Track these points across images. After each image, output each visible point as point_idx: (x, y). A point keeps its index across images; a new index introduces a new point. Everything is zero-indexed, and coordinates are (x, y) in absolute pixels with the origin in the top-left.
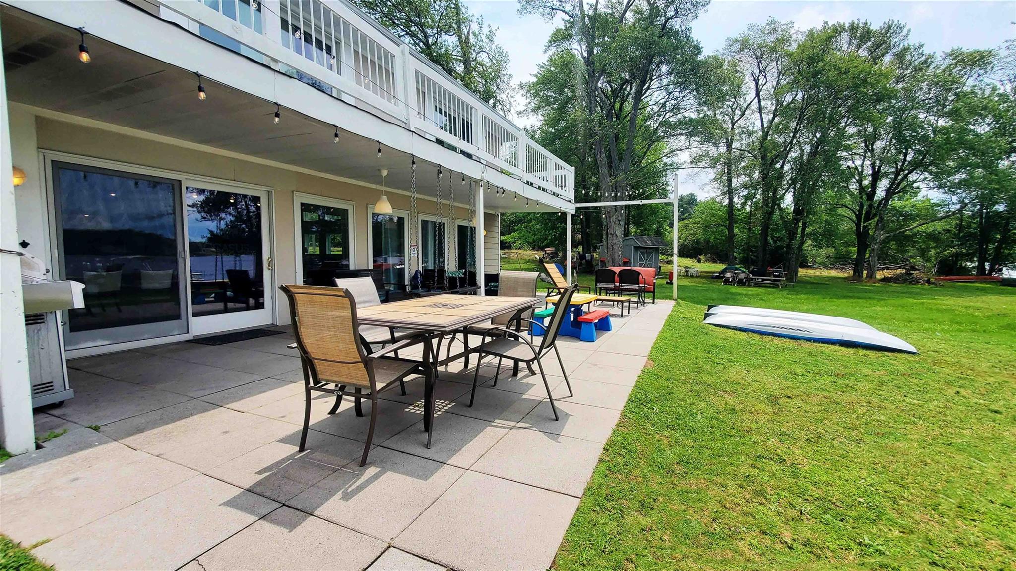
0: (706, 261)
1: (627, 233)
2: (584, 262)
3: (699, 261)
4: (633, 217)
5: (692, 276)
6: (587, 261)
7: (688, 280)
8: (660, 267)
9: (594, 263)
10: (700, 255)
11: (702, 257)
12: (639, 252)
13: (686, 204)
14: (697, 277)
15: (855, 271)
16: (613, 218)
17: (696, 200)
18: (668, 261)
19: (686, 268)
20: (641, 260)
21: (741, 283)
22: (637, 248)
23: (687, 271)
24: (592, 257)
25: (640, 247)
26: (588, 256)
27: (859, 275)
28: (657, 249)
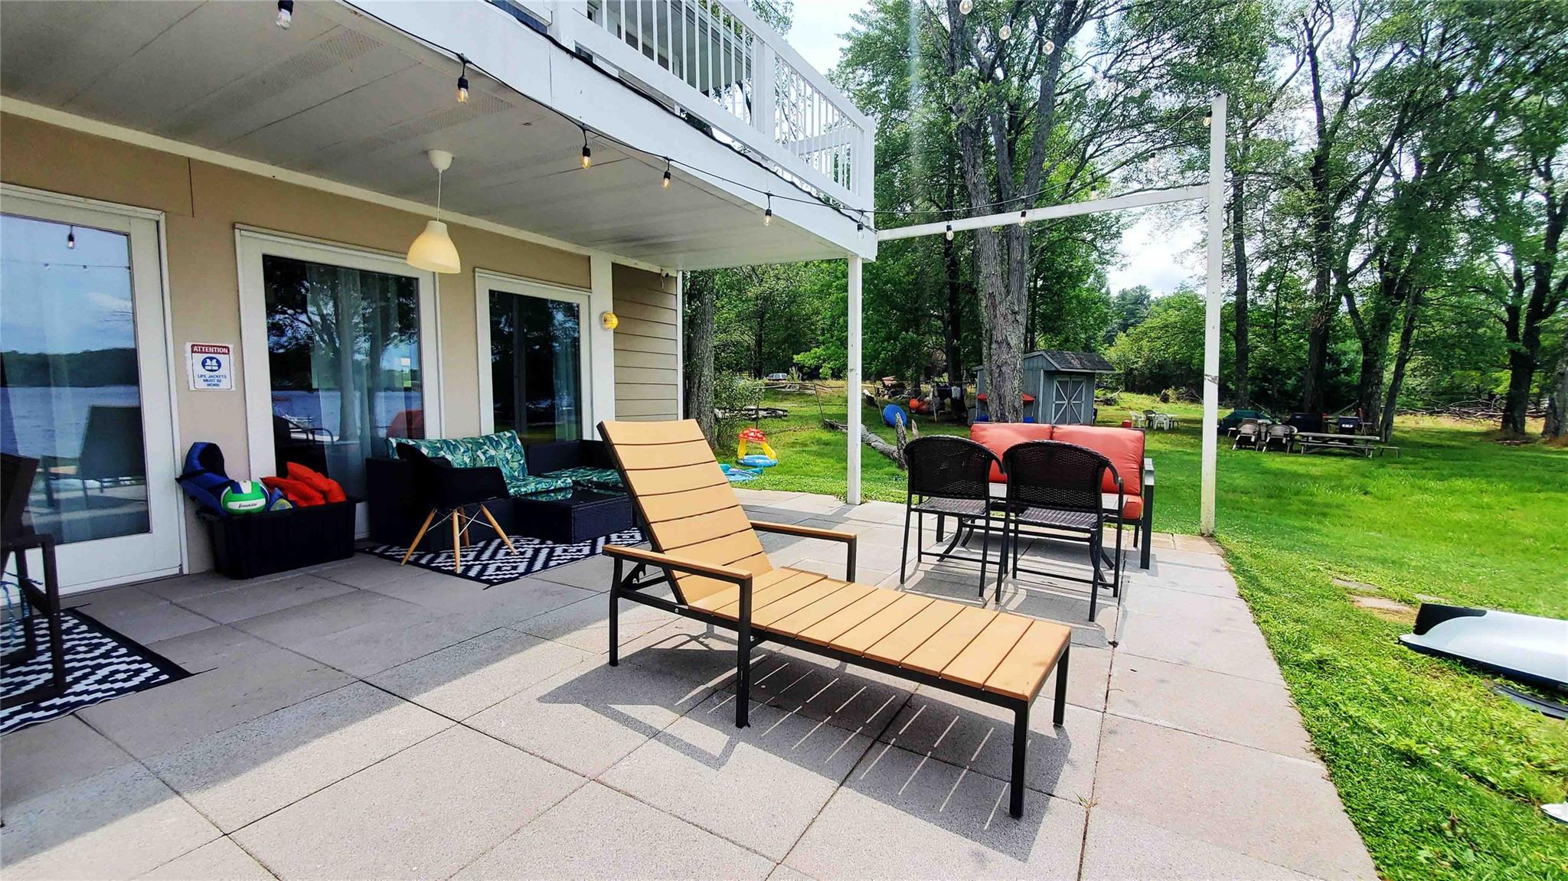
0: (1178, 399)
1: (1030, 346)
2: (947, 401)
3: (1165, 399)
4: (1043, 316)
5: (1160, 429)
6: (954, 401)
7: (1156, 437)
8: (1096, 410)
9: (967, 403)
10: (1167, 388)
11: (1170, 392)
12: (1056, 383)
13: (1132, 304)
14: (1172, 430)
15: (1506, 420)
16: (1002, 309)
17: (1148, 297)
18: (1107, 400)
19: (1147, 412)
20: (1059, 397)
21: (1276, 446)
22: (1051, 374)
23: (1150, 420)
24: (963, 392)
25: (1058, 373)
26: (955, 391)
27: (1515, 426)
28: (1090, 377)
